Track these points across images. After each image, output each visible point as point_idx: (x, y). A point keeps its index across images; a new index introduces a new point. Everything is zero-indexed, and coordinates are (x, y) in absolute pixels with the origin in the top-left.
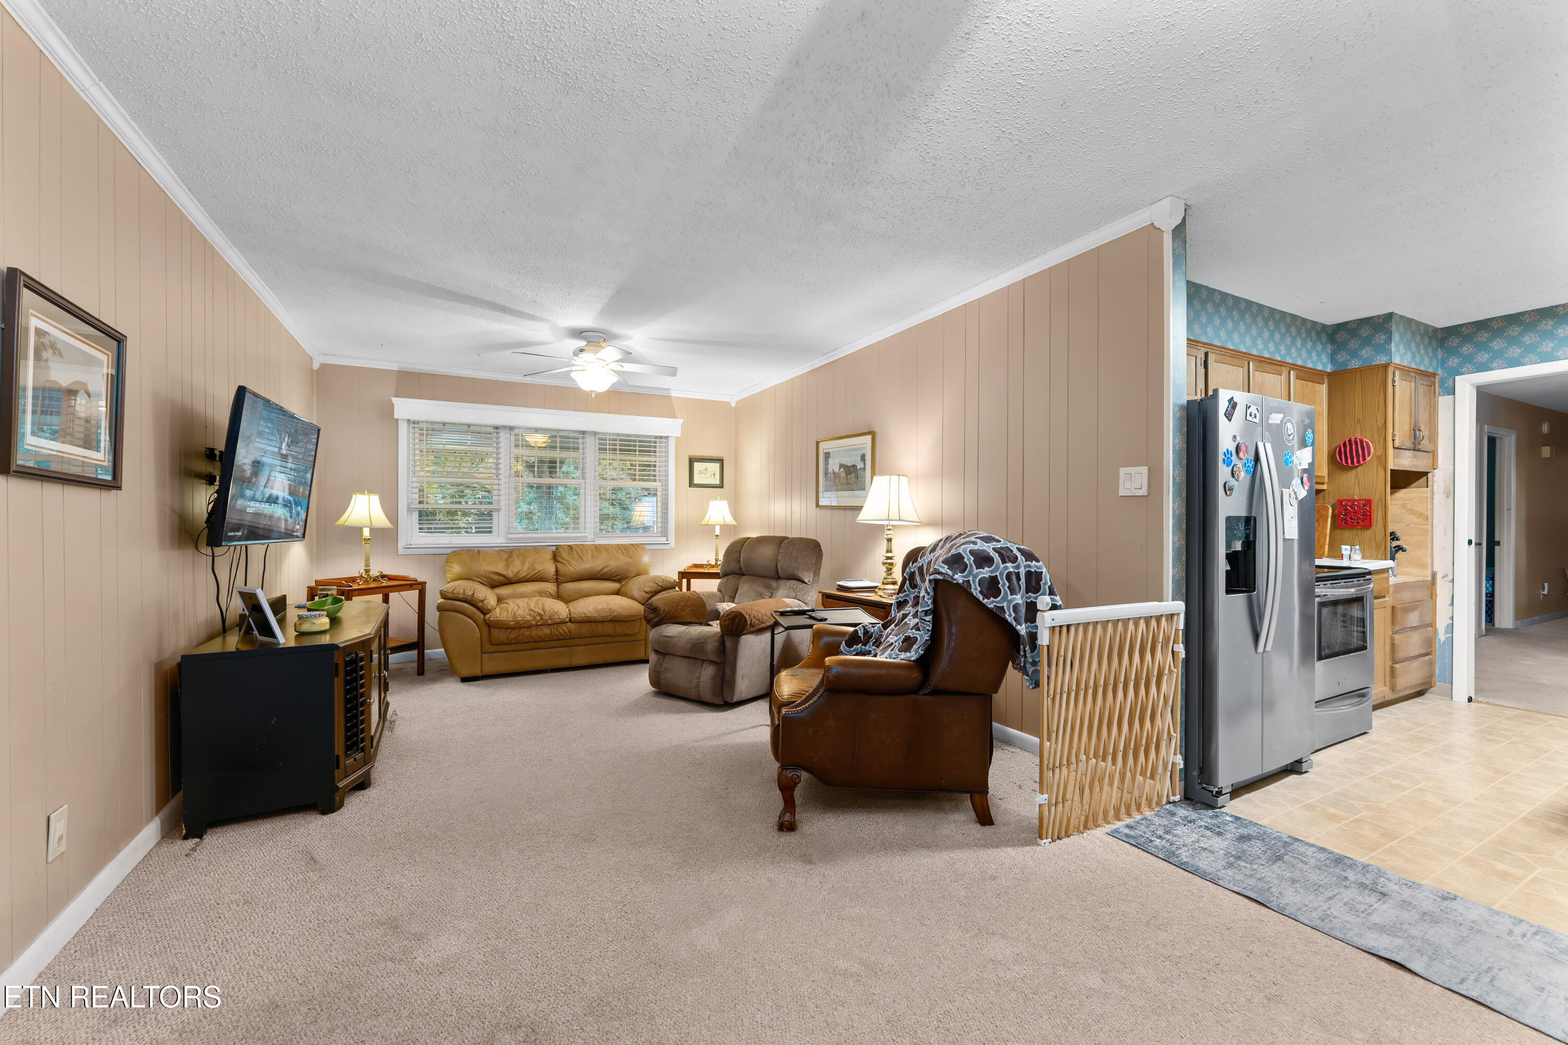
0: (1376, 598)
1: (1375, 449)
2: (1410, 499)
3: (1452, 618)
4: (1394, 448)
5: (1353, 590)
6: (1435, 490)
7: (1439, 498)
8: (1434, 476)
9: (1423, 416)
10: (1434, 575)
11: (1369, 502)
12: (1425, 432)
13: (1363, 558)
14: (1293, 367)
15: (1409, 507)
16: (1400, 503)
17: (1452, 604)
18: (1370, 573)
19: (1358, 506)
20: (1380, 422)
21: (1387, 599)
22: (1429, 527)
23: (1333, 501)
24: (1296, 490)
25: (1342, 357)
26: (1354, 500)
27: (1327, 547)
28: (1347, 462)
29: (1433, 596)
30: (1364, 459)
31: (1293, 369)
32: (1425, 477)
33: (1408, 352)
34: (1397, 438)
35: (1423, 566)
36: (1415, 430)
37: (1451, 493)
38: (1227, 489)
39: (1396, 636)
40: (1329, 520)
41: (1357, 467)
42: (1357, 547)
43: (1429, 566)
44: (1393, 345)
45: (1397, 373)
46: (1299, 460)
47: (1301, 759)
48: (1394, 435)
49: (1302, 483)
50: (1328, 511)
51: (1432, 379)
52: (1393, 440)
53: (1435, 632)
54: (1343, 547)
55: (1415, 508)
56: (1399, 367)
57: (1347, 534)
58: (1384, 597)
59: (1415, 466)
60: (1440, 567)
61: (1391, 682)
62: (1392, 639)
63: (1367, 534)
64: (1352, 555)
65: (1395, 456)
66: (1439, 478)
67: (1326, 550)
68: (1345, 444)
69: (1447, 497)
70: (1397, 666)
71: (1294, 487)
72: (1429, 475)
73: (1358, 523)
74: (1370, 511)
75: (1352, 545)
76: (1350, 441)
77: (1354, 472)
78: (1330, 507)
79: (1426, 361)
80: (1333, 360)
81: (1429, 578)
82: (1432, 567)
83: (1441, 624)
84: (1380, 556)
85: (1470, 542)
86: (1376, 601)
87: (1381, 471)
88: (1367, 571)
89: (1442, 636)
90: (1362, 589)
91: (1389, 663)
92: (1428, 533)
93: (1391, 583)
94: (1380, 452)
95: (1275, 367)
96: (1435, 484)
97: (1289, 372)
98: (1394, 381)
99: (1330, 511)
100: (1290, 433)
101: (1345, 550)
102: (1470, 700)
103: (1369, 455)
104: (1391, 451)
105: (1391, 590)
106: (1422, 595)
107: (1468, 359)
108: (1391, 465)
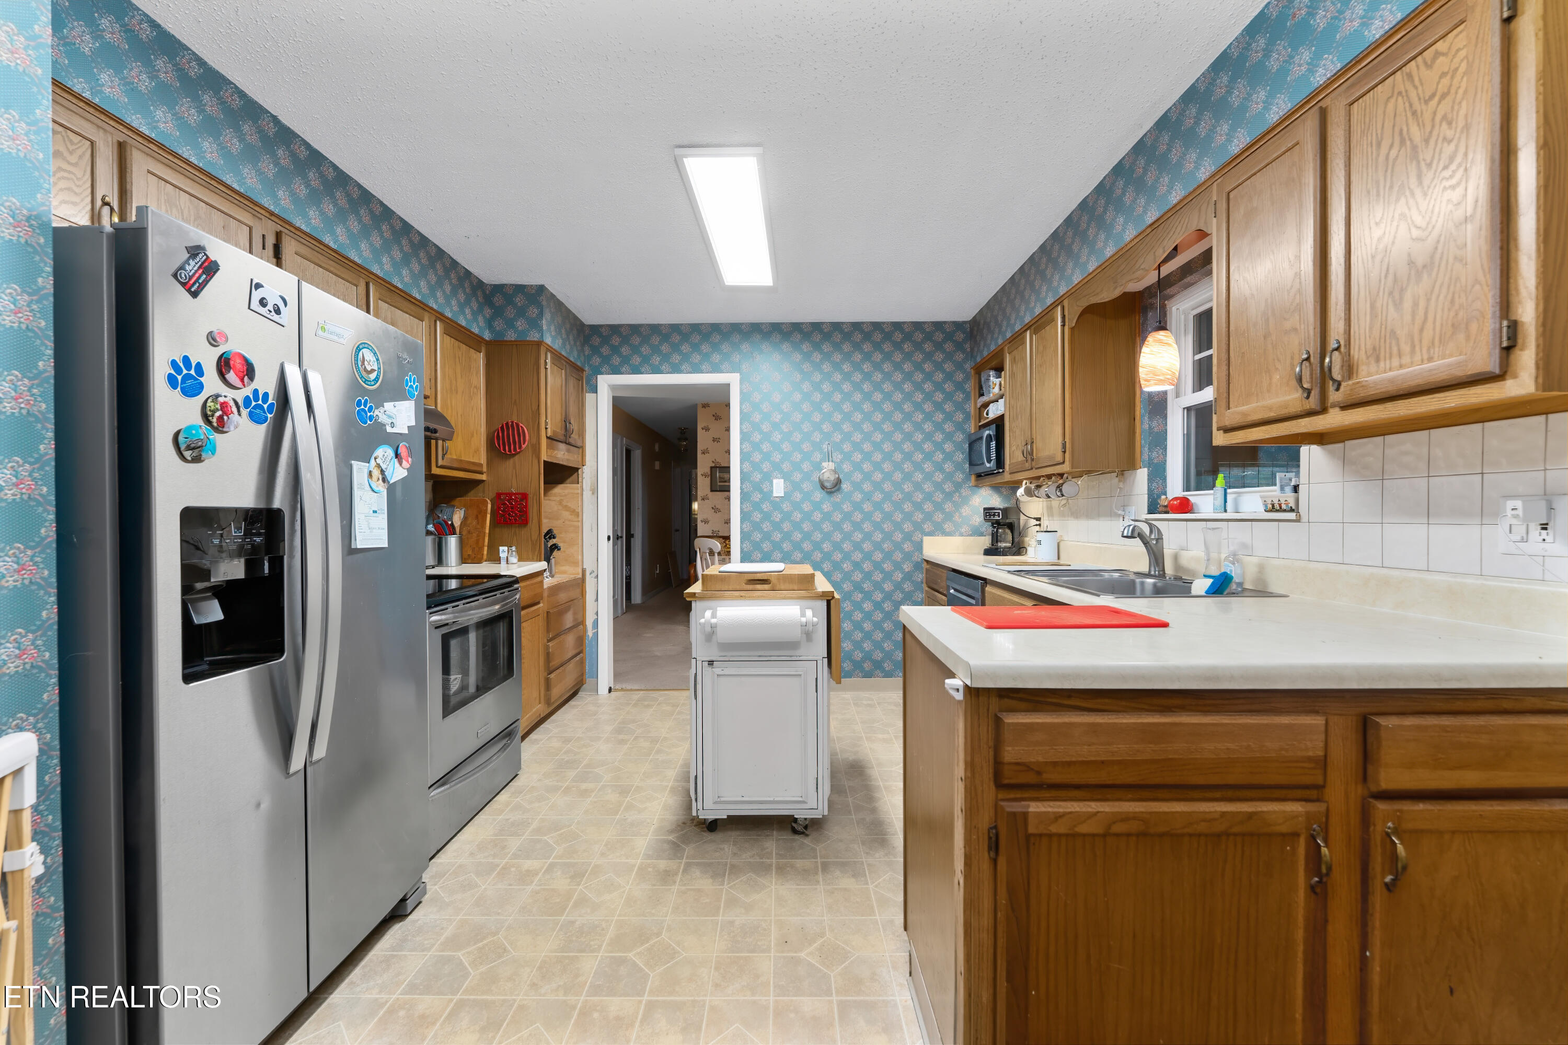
0: (524, 608)
1: (530, 437)
2: (565, 496)
3: (597, 614)
4: (547, 437)
5: (497, 607)
6: (584, 487)
7: (587, 494)
8: (583, 473)
9: (573, 409)
10: (584, 571)
11: (525, 496)
12: (574, 426)
13: (519, 560)
14: (439, 316)
15: (564, 503)
16: (558, 499)
17: (597, 600)
18: (517, 580)
19: (515, 500)
20: (535, 407)
21: (541, 605)
22: (580, 524)
23: (492, 494)
24: (384, 467)
25: (499, 324)
26: (511, 494)
27: (486, 548)
28: (504, 449)
29: (583, 593)
30: (520, 447)
31: (441, 320)
32: (576, 474)
33: (559, 337)
34: (549, 430)
35: (575, 563)
36: (566, 421)
37: (595, 491)
38: (183, 447)
39: (550, 644)
40: (489, 516)
41: (514, 455)
42: (514, 548)
43: (580, 563)
44: (544, 322)
45: (549, 355)
46: (390, 417)
47: (405, 896)
48: (546, 423)
49: (397, 455)
50: (487, 507)
51: (580, 373)
52: (546, 428)
53: (585, 630)
54: (501, 548)
55: (569, 504)
56: (549, 349)
57: (506, 532)
58: (538, 603)
59: (568, 460)
60: (588, 565)
61: (546, 695)
62: (547, 647)
63: (524, 532)
64: (509, 558)
65: (549, 447)
66: (586, 473)
67: (485, 552)
68: (502, 427)
69: (593, 493)
70: (552, 676)
71: (379, 461)
72: (580, 471)
73: (515, 520)
74: (526, 506)
75: (510, 546)
76: (507, 424)
77: (512, 461)
78: (489, 501)
79: (575, 353)
80: (490, 325)
81: (580, 576)
82: (583, 565)
83: (589, 622)
84: (535, 558)
85: (609, 538)
86: (523, 613)
87: (536, 461)
88: (514, 579)
89: (590, 633)
90: (507, 604)
91: (543, 674)
92: (579, 530)
93: (545, 586)
94: (534, 441)
95: (413, 307)
96: (584, 481)
97: (435, 322)
98: (546, 363)
99: (489, 506)
100: (369, 368)
101: (503, 551)
102: (610, 690)
103: (524, 443)
104: (544, 441)
105: (546, 594)
106: (574, 593)
107: (606, 360)
108: (544, 457)
